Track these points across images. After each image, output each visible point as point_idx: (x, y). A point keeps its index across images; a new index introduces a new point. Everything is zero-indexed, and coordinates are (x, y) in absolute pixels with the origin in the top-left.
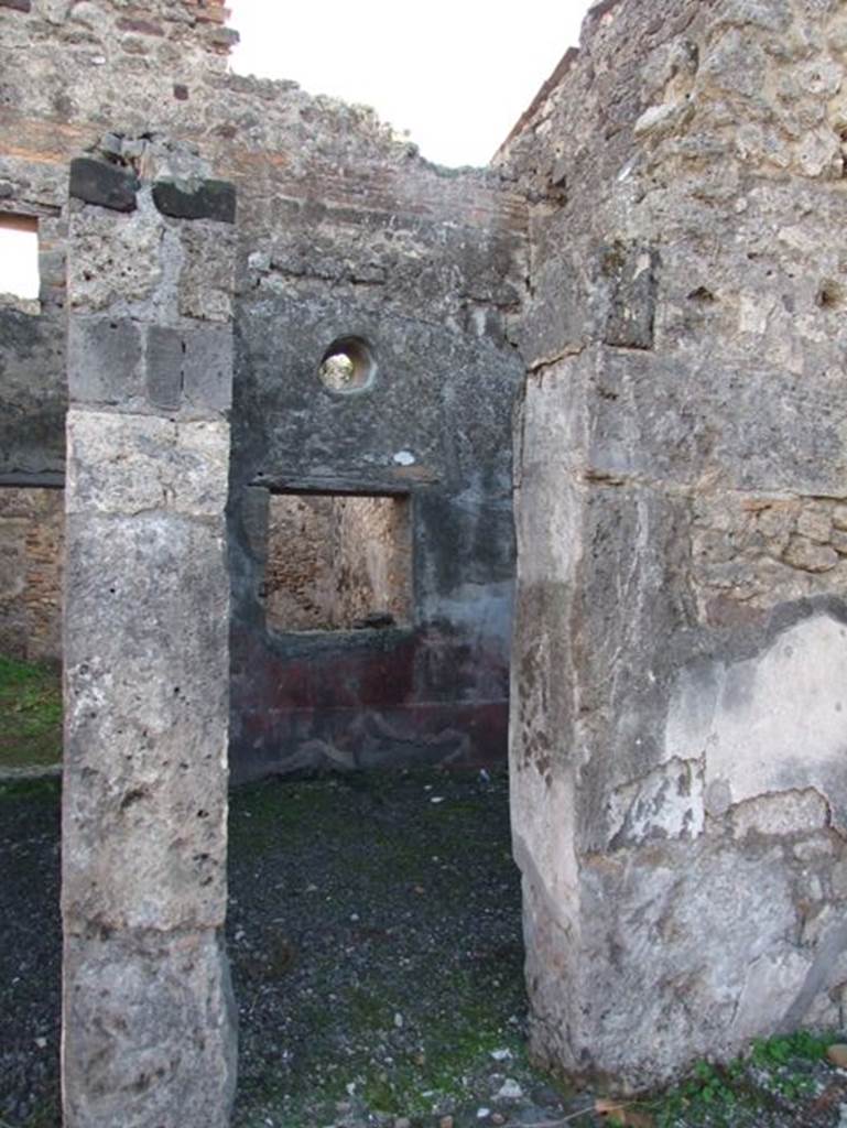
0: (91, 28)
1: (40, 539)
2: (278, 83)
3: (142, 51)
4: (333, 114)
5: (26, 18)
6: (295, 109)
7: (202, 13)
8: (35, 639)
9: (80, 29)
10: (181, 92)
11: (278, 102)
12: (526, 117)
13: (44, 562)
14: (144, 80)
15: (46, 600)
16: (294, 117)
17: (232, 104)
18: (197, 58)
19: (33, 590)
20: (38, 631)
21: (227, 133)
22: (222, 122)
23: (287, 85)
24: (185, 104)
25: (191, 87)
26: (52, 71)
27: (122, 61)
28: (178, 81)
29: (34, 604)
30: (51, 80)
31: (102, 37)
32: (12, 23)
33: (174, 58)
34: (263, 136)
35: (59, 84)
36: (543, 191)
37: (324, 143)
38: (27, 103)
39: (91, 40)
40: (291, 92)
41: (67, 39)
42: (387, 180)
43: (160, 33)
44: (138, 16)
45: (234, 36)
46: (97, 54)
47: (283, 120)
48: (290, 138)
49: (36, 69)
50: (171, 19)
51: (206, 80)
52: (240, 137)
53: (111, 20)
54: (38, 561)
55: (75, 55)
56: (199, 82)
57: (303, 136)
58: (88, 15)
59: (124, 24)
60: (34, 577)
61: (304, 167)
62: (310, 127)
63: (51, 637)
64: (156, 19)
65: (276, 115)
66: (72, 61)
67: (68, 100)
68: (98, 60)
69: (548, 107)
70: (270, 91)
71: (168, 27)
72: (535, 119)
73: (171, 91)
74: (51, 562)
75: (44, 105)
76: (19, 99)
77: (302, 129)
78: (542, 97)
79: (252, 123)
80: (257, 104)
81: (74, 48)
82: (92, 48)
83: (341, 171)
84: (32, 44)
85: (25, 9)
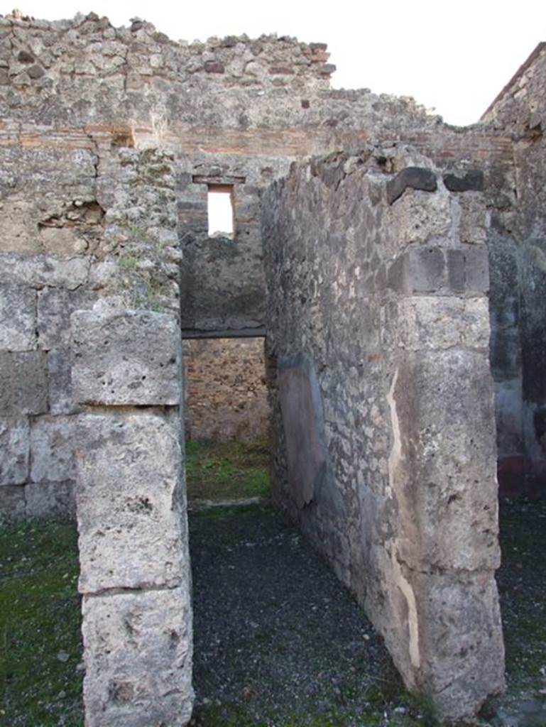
0: (256, 76)
1: (195, 368)
2: (358, 91)
3: (283, 84)
4: (391, 104)
5: (223, 76)
6: (369, 104)
7: (314, 58)
8: (195, 427)
9: (250, 78)
10: (305, 104)
11: (359, 102)
12: (507, 89)
13: (198, 381)
14: (285, 101)
15: (200, 404)
16: (369, 109)
17: (334, 107)
18: (313, 83)
19: (193, 399)
20: (196, 422)
21: (332, 124)
22: (328, 118)
23: (364, 91)
24: (308, 111)
25: (310, 100)
26: (237, 103)
27: (273, 91)
28: (304, 98)
29: (193, 406)
30: (237, 108)
31: (262, 80)
32: (215, 80)
33: (300, 85)
34: (352, 123)
35: (241, 109)
36: (522, 133)
37: (387, 122)
38: (226, 122)
39: (256, 83)
40: (366, 95)
41: (245, 84)
42: (426, 139)
43: (292, 72)
44: (279, 65)
45: (333, 68)
46: (260, 90)
47: (362, 112)
48: (367, 122)
49: (229, 103)
50: (298, 64)
51: (318, 95)
52: (340, 125)
53: (266, 70)
54: (195, 381)
55: (249, 92)
56: (315, 97)
57: (375, 119)
58: (255, 69)
59: (273, 71)
60: (193, 390)
61: (377, 138)
62: (378, 114)
63: (204, 425)
64: (290, 65)
65: (359, 110)
66: (247, 96)
67: (246, 117)
68: (261, 93)
69: (523, 80)
70: (354, 96)
71: (296, 69)
72: (513, 89)
73: (300, 104)
74: (202, 381)
75: (234, 122)
76: (221, 121)
77: (374, 115)
78: (519, 74)
79: (346, 116)
80: (348, 105)
81: (247, 88)
82: (257, 87)
83: (398, 137)
84: (226, 90)
85: (222, 72)
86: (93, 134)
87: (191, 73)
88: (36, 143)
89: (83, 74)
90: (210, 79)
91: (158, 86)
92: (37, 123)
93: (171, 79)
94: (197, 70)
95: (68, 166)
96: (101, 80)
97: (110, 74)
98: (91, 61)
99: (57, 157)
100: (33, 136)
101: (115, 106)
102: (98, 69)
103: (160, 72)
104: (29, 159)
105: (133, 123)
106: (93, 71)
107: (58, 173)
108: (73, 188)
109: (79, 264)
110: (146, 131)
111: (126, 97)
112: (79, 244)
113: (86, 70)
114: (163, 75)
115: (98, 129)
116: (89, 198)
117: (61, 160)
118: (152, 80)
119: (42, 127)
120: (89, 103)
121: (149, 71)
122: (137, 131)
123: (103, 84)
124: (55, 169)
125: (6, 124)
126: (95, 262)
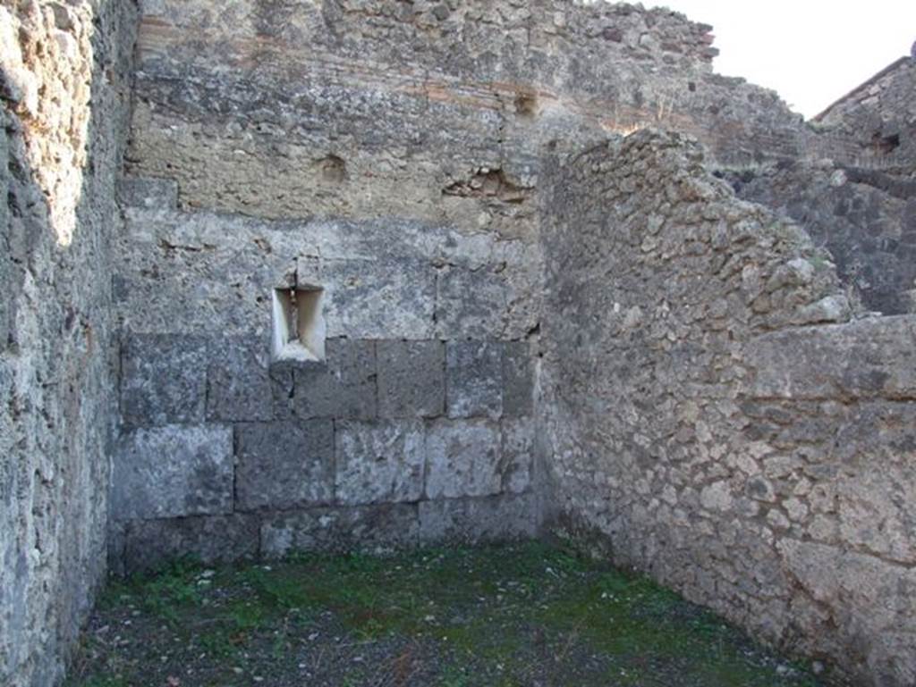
0: (648, 49)
2: (735, 79)
3: (673, 62)
4: (763, 96)
5: (620, 46)
6: (746, 94)
7: (701, 39)
9: (643, 51)
10: (692, 87)
11: (736, 91)
12: (852, 94)
14: (674, 80)
16: (745, 100)
17: (717, 93)
18: (698, 65)
21: (714, 111)
22: (711, 104)
23: (741, 80)
24: (693, 94)
25: (696, 82)
26: (632, 77)
27: (664, 69)
28: (691, 80)
30: (632, 82)
31: (655, 56)
32: (615, 49)
33: (687, 65)
34: (731, 112)
35: (636, 85)
36: (870, 140)
37: (761, 116)
38: (622, 96)
39: (650, 57)
40: (743, 85)
41: (640, 57)
42: (792, 138)
43: (680, 51)
44: (669, 41)
45: (716, 52)
46: (652, 66)
47: (740, 102)
48: (744, 113)
49: (626, 76)
50: (686, 43)
51: (705, 79)
52: (721, 113)
53: (658, 45)
55: (642, 67)
56: (700, 80)
57: (751, 111)
58: (649, 43)
59: (665, 47)
61: (753, 130)
62: (753, 105)
64: (679, 43)
65: (737, 99)
66: (641, 70)
67: (641, 94)
68: (655, 69)
69: (875, 89)
70: (734, 83)
71: (683, 47)
72: (861, 95)
73: (687, 86)
75: (630, 98)
76: (618, 95)
77: (749, 107)
78: (871, 82)
79: (726, 104)
80: (727, 92)
81: (643, 62)
82: (650, 62)
83: (770, 132)
84: (623, 61)
85: (619, 41)
86: (500, 92)
87: (590, 37)
88: (442, 96)
89: (490, 22)
90: (608, 47)
91: (562, 47)
92: (444, 71)
93: (573, 42)
94: (597, 36)
95: (475, 126)
96: (506, 33)
97: (516, 27)
98: (498, 10)
99: (464, 115)
100: (440, 87)
101: (521, 63)
102: (505, 19)
103: (561, 32)
104: (435, 113)
105: (537, 84)
106: (500, 21)
107: (465, 133)
108: (480, 152)
109: (482, 240)
110: (550, 96)
111: (531, 56)
112: (483, 218)
113: (493, 19)
114: (564, 36)
115: (504, 87)
116: (496, 166)
117: (469, 118)
118: (554, 40)
119: (449, 78)
120: (496, 56)
121: (553, 30)
122: (542, 94)
123: (508, 37)
124: (461, 128)
125: (412, 68)
126: (499, 240)
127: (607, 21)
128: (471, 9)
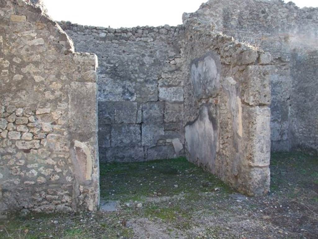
127: (308, 14)
128: (272, 15)
